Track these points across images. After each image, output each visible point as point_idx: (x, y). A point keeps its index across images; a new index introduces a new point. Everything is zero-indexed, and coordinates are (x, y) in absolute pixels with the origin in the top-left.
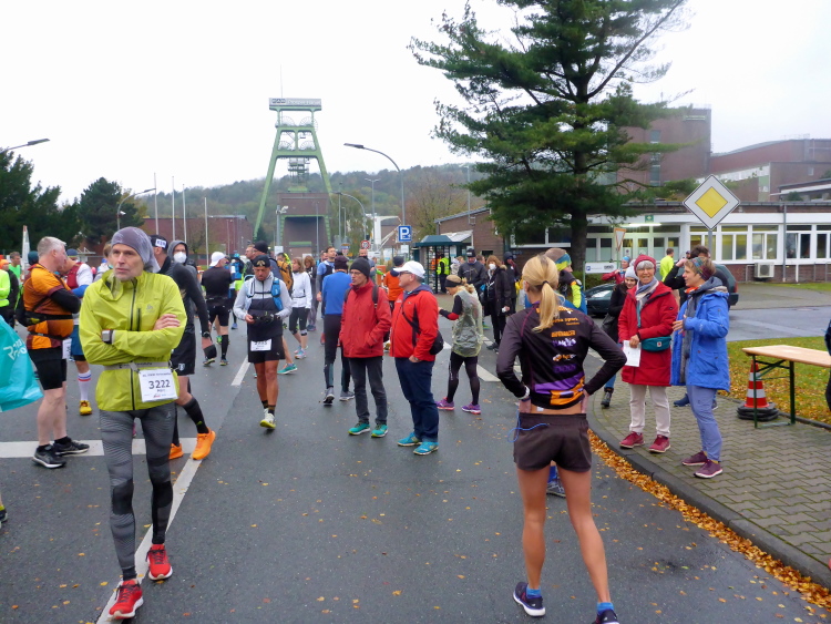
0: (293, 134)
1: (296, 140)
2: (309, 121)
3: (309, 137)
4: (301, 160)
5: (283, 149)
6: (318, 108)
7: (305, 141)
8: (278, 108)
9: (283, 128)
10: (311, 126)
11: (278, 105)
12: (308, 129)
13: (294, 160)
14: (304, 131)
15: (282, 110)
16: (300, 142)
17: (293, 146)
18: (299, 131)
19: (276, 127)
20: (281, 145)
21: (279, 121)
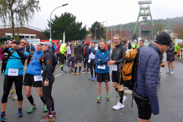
0: (144, 10)
2: (148, 6)
3: (148, 10)
4: (146, 16)
5: (141, 14)
6: (151, 3)
8: (140, 4)
10: (149, 8)
11: (140, 3)
12: (148, 8)
13: (144, 16)
14: (147, 9)
15: (141, 4)
16: (146, 12)
17: (144, 13)
18: (146, 9)
19: (140, 8)
20: (141, 13)
21: (140, 7)
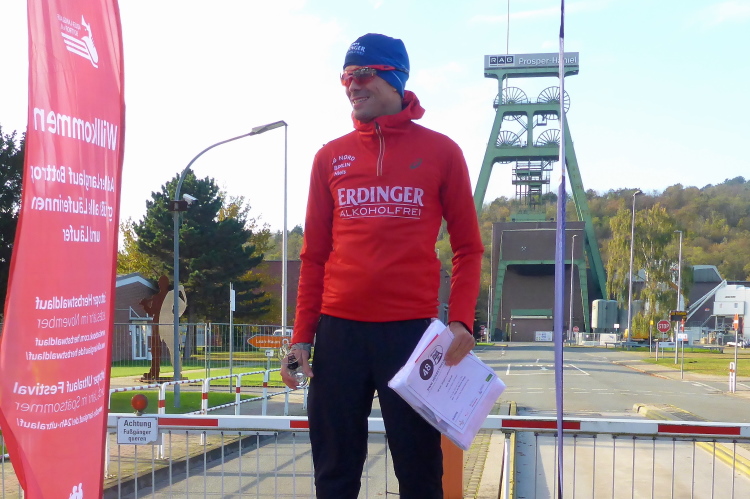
0: (524, 119)
1: (529, 128)
2: (554, 93)
4: (536, 165)
5: (505, 145)
6: (572, 70)
7: (547, 130)
8: (500, 73)
9: (507, 109)
10: (555, 102)
11: (500, 67)
12: (551, 108)
13: (523, 165)
14: (543, 113)
15: (504, 77)
16: (537, 132)
17: (524, 138)
18: (537, 113)
19: (495, 106)
20: (502, 138)
21: (500, 95)
